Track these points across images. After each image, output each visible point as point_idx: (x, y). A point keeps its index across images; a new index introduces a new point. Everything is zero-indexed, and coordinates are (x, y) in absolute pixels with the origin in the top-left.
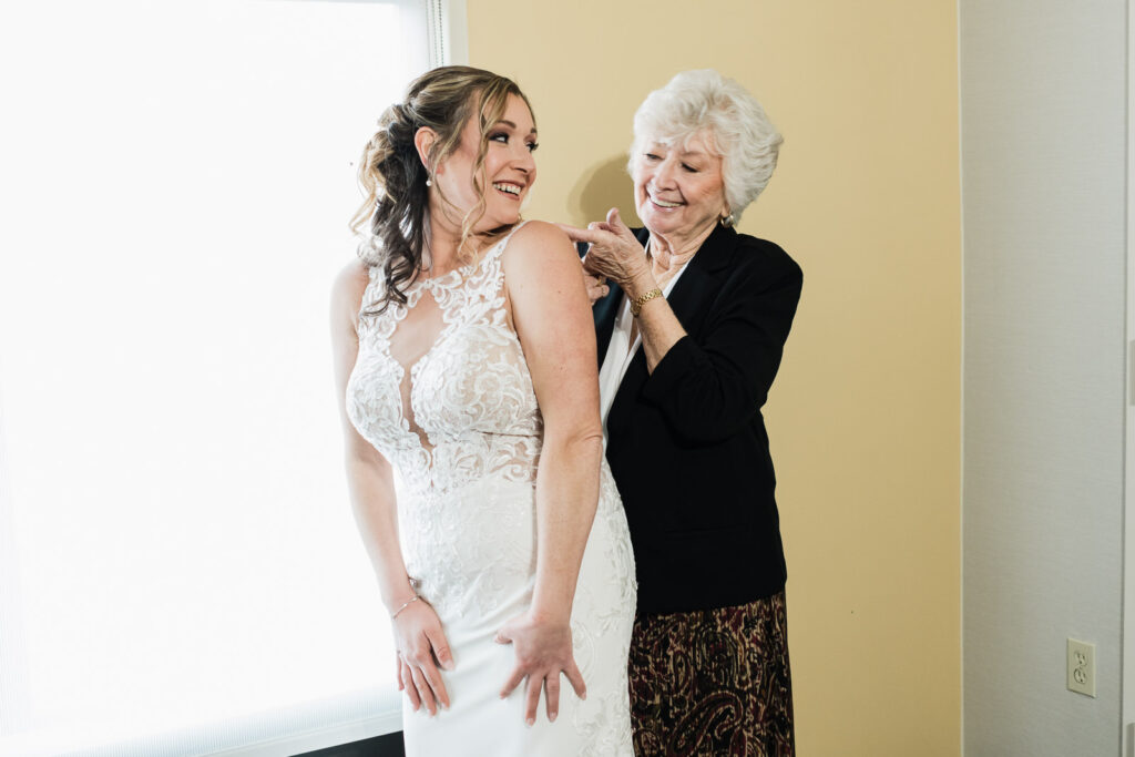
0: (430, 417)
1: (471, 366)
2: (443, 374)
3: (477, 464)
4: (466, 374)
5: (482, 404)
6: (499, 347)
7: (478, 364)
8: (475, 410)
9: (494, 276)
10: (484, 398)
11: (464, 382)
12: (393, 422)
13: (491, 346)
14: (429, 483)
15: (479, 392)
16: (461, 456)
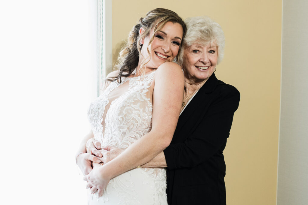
0: (109, 119)
1: (126, 103)
2: (117, 104)
3: (116, 145)
5: (124, 117)
6: (138, 100)
7: (129, 103)
8: (121, 119)
10: (125, 115)
12: (98, 118)
13: (136, 99)
15: (124, 112)
16: (112, 140)
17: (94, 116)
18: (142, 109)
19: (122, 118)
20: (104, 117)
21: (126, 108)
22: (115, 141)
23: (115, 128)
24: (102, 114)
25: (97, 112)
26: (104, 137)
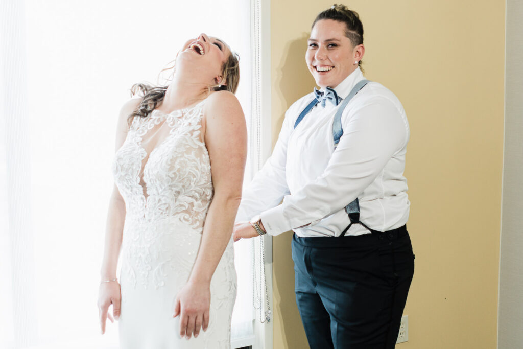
0: (151, 177)
1: (176, 153)
2: (162, 155)
3: (167, 209)
4: (173, 156)
5: (177, 173)
6: (192, 147)
7: (180, 153)
8: (173, 176)
9: (197, 115)
10: (179, 170)
11: (171, 160)
12: (133, 177)
13: (188, 147)
14: (143, 215)
15: (177, 166)
16: (160, 203)
17: (126, 175)
18: (199, 159)
19: (174, 173)
20: (142, 176)
21: (178, 161)
22: (165, 204)
23: (164, 187)
24: (138, 171)
25: (131, 169)
26: (147, 201)
